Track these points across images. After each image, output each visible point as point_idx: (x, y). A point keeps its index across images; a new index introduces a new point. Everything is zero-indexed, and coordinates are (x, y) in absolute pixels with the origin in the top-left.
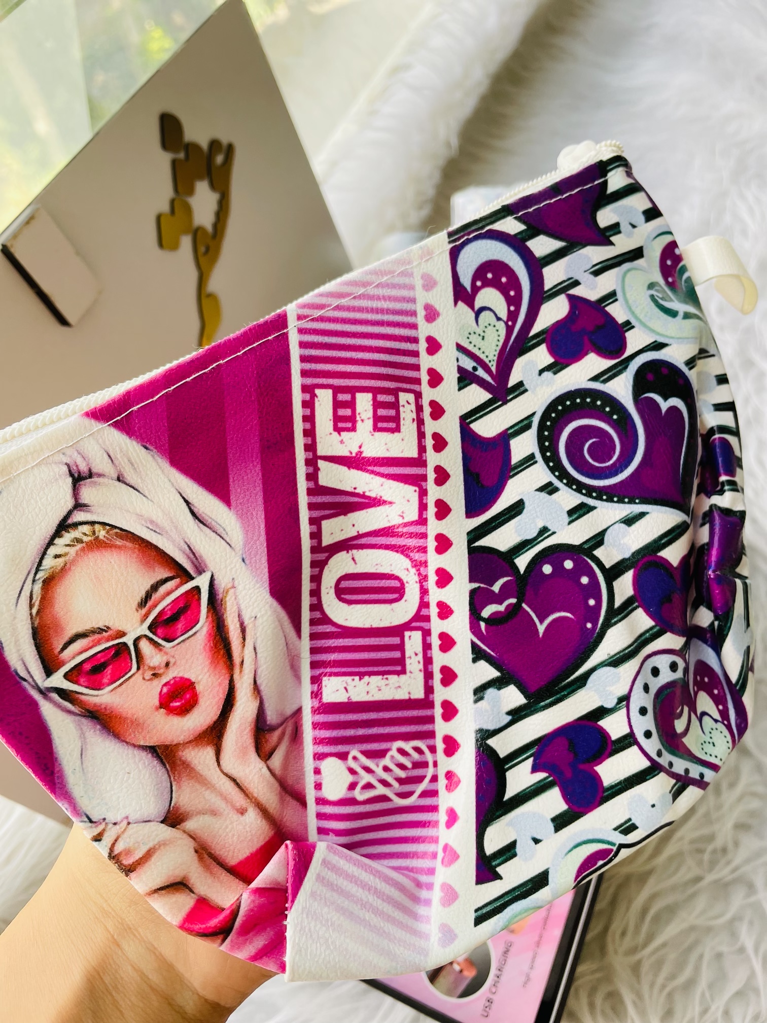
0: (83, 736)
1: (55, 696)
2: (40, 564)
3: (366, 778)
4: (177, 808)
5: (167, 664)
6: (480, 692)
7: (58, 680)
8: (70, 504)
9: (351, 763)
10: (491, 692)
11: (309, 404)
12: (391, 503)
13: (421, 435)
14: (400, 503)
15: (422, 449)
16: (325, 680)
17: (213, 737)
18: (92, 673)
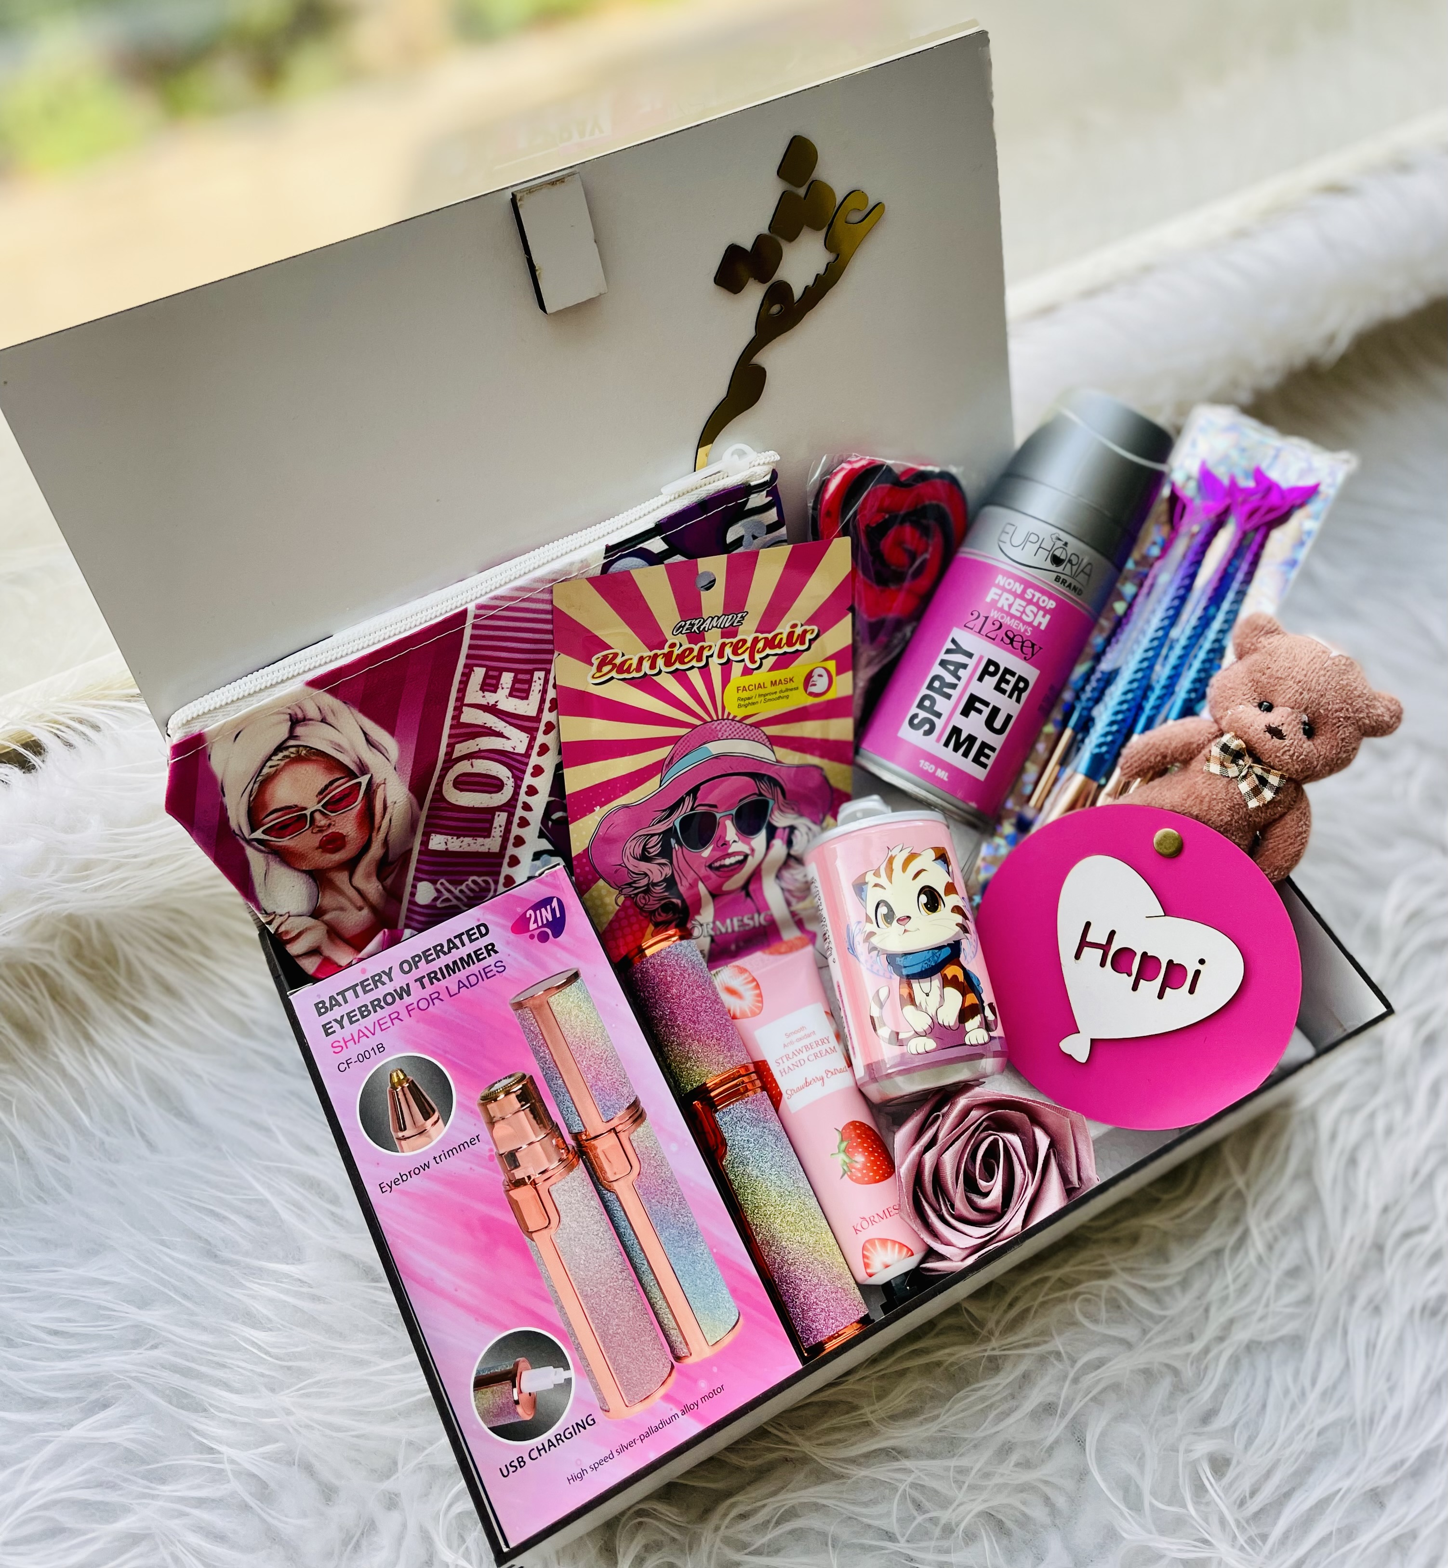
0: (268, 864)
1: (255, 843)
2: (261, 771)
3: (447, 895)
4: (320, 907)
5: (330, 825)
6: (537, 856)
7: (258, 834)
8: (286, 735)
9: (438, 886)
10: (545, 857)
11: (466, 675)
12: (508, 739)
13: (543, 701)
14: (517, 741)
15: (540, 710)
16: (433, 836)
17: (350, 866)
18: (280, 830)
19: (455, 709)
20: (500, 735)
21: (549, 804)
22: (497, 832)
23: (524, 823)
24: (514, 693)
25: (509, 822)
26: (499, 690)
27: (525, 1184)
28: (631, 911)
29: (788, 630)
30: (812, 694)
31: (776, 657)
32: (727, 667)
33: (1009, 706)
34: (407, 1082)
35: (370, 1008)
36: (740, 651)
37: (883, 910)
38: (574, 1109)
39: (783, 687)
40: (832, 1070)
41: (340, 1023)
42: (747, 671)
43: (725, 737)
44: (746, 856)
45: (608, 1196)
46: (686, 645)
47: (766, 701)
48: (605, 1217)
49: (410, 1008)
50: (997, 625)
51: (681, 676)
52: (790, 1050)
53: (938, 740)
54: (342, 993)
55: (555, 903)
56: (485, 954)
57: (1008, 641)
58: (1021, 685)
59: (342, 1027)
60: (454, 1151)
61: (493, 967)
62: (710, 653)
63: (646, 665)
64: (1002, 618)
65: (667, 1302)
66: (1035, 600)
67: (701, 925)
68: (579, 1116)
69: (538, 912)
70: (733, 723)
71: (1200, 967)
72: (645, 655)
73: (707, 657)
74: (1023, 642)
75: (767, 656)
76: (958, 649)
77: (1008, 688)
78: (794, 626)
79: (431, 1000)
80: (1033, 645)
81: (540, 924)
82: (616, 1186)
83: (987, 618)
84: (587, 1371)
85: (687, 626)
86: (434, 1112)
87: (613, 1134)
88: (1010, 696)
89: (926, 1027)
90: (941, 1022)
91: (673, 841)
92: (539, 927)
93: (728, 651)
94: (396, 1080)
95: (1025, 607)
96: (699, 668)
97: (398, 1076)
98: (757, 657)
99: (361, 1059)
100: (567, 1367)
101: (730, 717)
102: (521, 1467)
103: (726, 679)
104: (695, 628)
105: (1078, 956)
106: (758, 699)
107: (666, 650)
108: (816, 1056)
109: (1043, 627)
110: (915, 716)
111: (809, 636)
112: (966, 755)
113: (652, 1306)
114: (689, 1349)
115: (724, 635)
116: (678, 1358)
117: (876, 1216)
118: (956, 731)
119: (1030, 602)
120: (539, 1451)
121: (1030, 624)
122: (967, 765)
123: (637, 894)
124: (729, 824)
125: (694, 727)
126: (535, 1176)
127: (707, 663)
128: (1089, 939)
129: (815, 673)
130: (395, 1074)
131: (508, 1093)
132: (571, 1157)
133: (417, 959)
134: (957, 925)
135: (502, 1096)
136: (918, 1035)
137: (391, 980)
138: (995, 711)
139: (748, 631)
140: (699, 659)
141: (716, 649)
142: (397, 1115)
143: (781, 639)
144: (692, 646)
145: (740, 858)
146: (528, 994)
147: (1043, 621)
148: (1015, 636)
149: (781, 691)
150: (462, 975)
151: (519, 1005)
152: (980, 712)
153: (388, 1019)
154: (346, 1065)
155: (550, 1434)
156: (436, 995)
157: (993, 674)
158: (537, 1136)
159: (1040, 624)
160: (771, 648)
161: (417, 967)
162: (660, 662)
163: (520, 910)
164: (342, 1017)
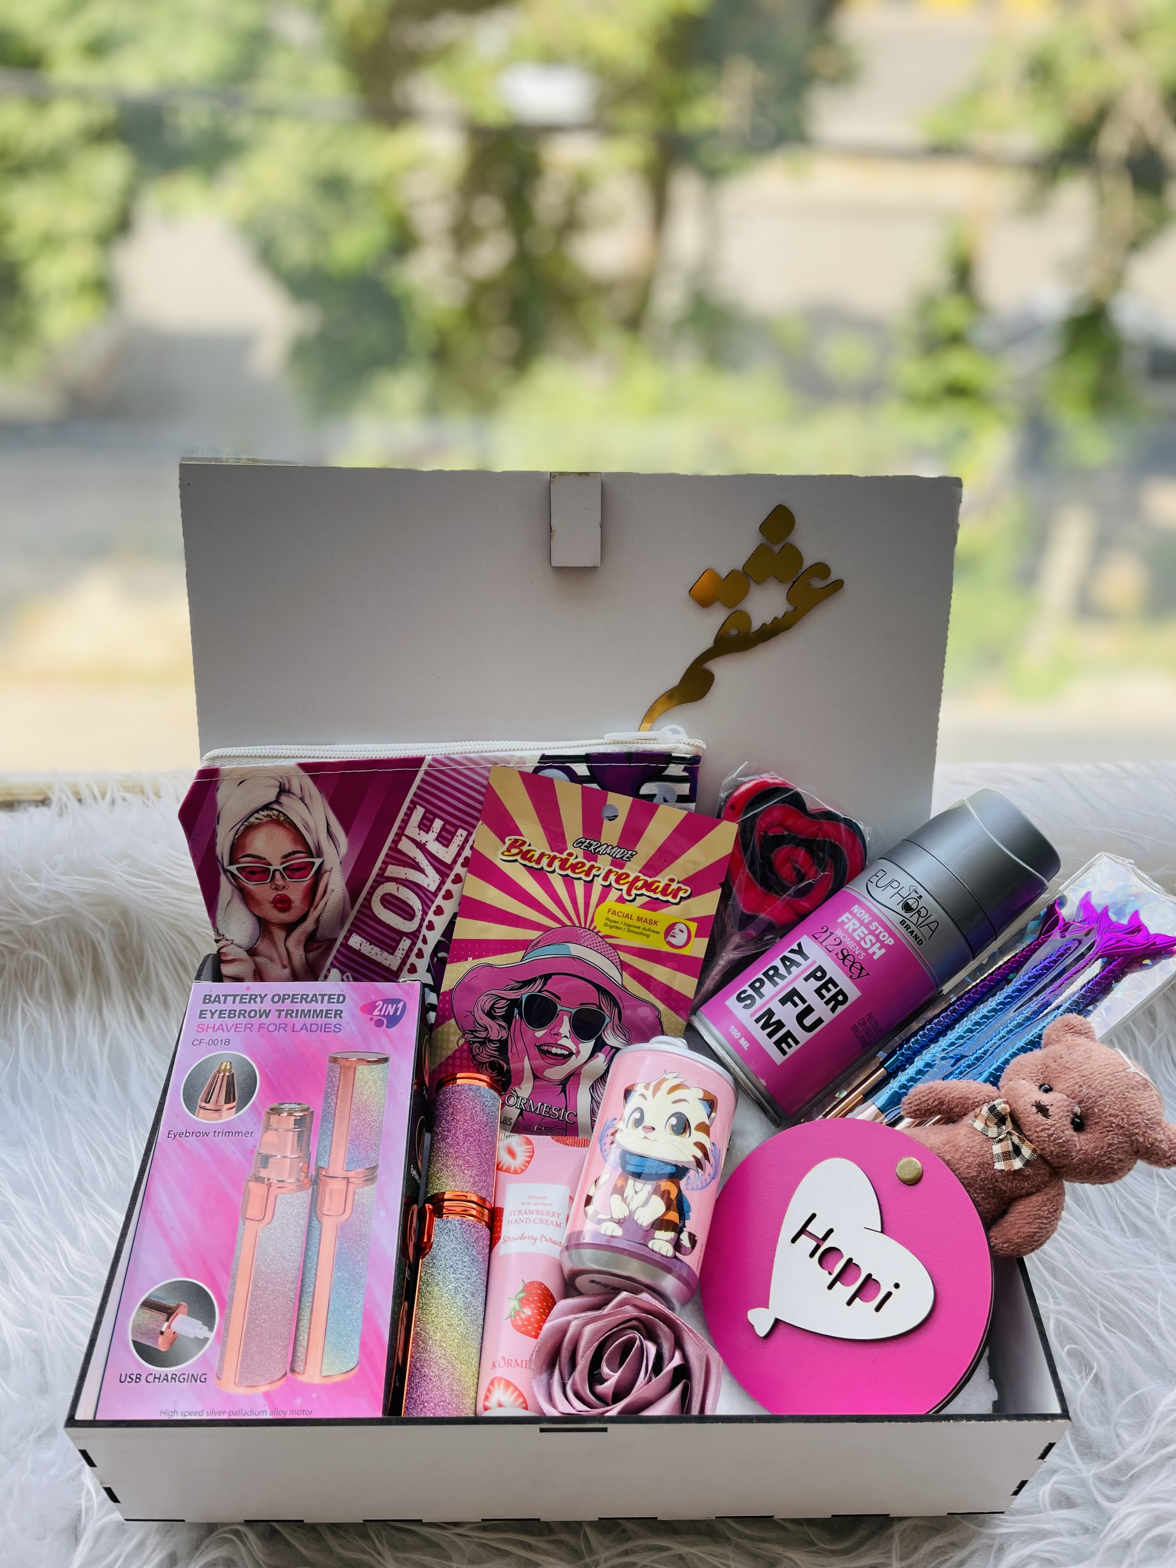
0: (232, 896)
1: (229, 874)
2: (248, 818)
4: (255, 947)
5: (284, 887)
7: (233, 868)
8: (273, 799)
9: (345, 977)
11: (411, 810)
12: (427, 876)
13: (459, 855)
14: (430, 880)
15: (455, 861)
16: (354, 935)
17: (289, 928)
18: (250, 873)
19: (397, 834)
20: (422, 871)
21: (439, 942)
22: (400, 953)
23: (420, 955)
24: (440, 839)
25: (410, 949)
26: (430, 832)
27: (263, 1183)
28: (465, 1055)
29: (666, 881)
30: (669, 943)
31: (649, 899)
32: (607, 889)
33: (822, 1011)
34: (230, 1072)
35: (237, 1014)
36: (621, 882)
37: (637, 1115)
38: (329, 1149)
39: (647, 926)
40: (548, 1238)
41: (213, 1014)
42: (621, 900)
43: (585, 944)
44: (571, 1054)
45: (315, 1223)
46: (581, 859)
47: (629, 931)
48: (303, 1237)
49: (262, 1026)
50: (838, 941)
51: (569, 882)
52: (523, 1208)
53: (752, 1015)
54: (226, 996)
55: (400, 1005)
56: (333, 1016)
57: (842, 957)
58: (840, 998)
59: (212, 1017)
60: (231, 1134)
61: (332, 1026)
62: (597, 873)
63: (545, 861)
64: (844, 937)
65: (310, 1324)
66: (877, 932)
67: (518, 1097)
68: (329, 1156)
69: (385, 1005)
70: (596, 936)
71: (893, 1290)
72: (547, 853)
73: (594, 876)
74: (854, 963)
75: (642, 895)
76: (800, 951)
77: (828, 995)
78: (672, 880)
79: (278, 1027)
80: (862, 969)
81: (382, 1014)
82: (325, 1219)
83: (832, 933)
84: (221, 1339)
85: (586, 844)
86: (234, 1101)
87: (345, 1181)
88: (827, 1003)
89: (621, 1217)
90: (636, 1219)
91: (516, 1011)
92: (380, 1015)
93: (612, 877)
94: (223, 1068)
95: (866, 935)
96: (585, 881)
97: (226, 1066)
98: (634, 892)
99: (210, 1043)
100: (211, 1329)
101: (595, 931)
102: (136, 1382)
103: (603, 898)
104: (592, 848)
105: (794, 1240)
106: (624, 927)
107: (564, 856)
108: (541, 1221)
109: (876, 957)
110: (745, 992)
111: (681, 894)
112: (770, 1035)
113: (298, 1320)
114: (305, 1369)
115: (613, 863)
116: (293, 1370)
117: (514, 1361)
118: (770, 1013)
119: (872, 932)
120: (155, 1378)
121: (866, 950)
122: (768, 1045)
123: (474, 1042)
124: (566, 1019)
125: (564, 925)
126: (274, 1181)
127: (592, 881)
128: (809, 1229)
129: (678, 927)
130: (225, 1064)
131: (290, 1114)
132: (306, 1181)
133: (286, 997)
134: (694, 1157)
135: (285, 1114)
136: (612, 1219)
137: (262, 1002)
138: (809, 1010)
139: (632, 869)
140: (588, 873)
141: (603, 873)
142: (210, 1091)
143: (658, 887)
144: (585, 861)
145: (567, 1053)
146: (345, 1055)
147: (878, 953)
148: (848, 955)
149: (644, 929)
150: (309, 1021)
151: (335, 1060)
152: (796, 1005)
153: (243, 1026)
154: (198, 1042)
155: (169, 1370)
156: (284, 1026)
157: (818, 979)
158: (291, 1154)
159: (874, 953)
160: (646, 890)
161: (283, 1002)
162: (557, 864)
163: (373, 998)
164: (216, 1011)
